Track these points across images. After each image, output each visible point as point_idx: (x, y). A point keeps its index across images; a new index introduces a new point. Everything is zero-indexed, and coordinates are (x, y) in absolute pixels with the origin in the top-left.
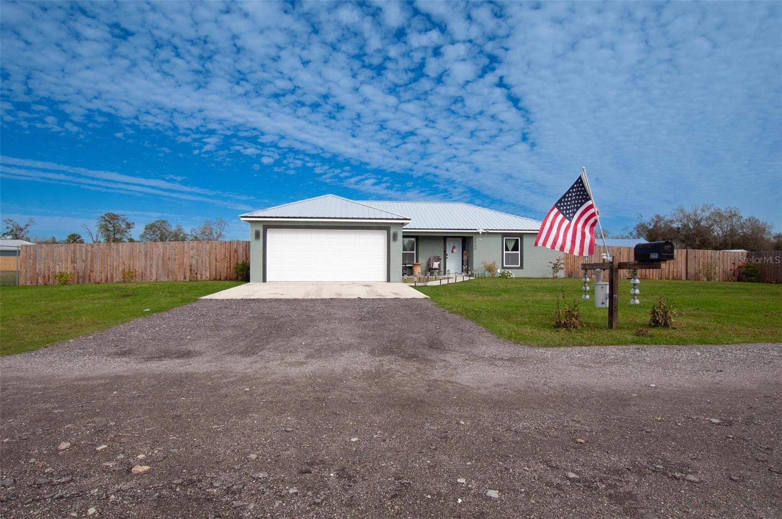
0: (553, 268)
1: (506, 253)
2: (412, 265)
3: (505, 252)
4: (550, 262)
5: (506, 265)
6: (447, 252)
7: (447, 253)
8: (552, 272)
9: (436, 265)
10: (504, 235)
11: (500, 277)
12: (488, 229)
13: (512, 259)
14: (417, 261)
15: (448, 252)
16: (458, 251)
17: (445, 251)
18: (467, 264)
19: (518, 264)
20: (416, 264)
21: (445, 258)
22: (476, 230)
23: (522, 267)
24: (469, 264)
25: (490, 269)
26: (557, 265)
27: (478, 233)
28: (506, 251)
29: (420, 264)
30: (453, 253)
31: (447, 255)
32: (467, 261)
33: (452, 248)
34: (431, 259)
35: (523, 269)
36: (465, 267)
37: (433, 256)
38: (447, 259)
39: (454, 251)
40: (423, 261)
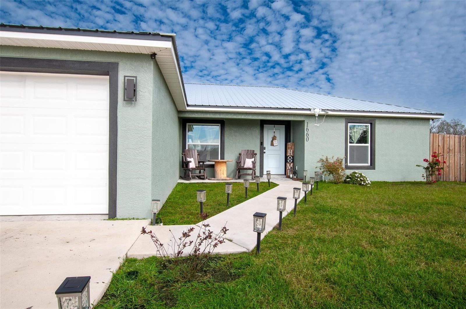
1: (350, 147)
2: (214, 163)
3: (349, 144)
4: (426, 160)
5: (350, 163)
6: (265, 145)
8: (425, 175)
9: (248, 163)
10: (349, 119)
12: (328, 110)
13: (358, 155)
14: (222, 157)
15: (266, 143)
16: (280, 142)
17: (262, 144)
18: (293, 162)
19: (368, 163)
20: (219, 162)
21: (262, 153)
22: (310, 110)
23: (372, 166)
24: (295, 161)
27: (313, 116)
28: (350, 142)
29: (225, 162)
30: (273, 145)
31: (265, 149)
32: (293, 157)
33: (271, 139)
34: (242, 154)
35: (375, 169)
36: (290, 165)
37: (245, 150)
38: (264, 154)
39: (275, 142)
40: (231, 157)
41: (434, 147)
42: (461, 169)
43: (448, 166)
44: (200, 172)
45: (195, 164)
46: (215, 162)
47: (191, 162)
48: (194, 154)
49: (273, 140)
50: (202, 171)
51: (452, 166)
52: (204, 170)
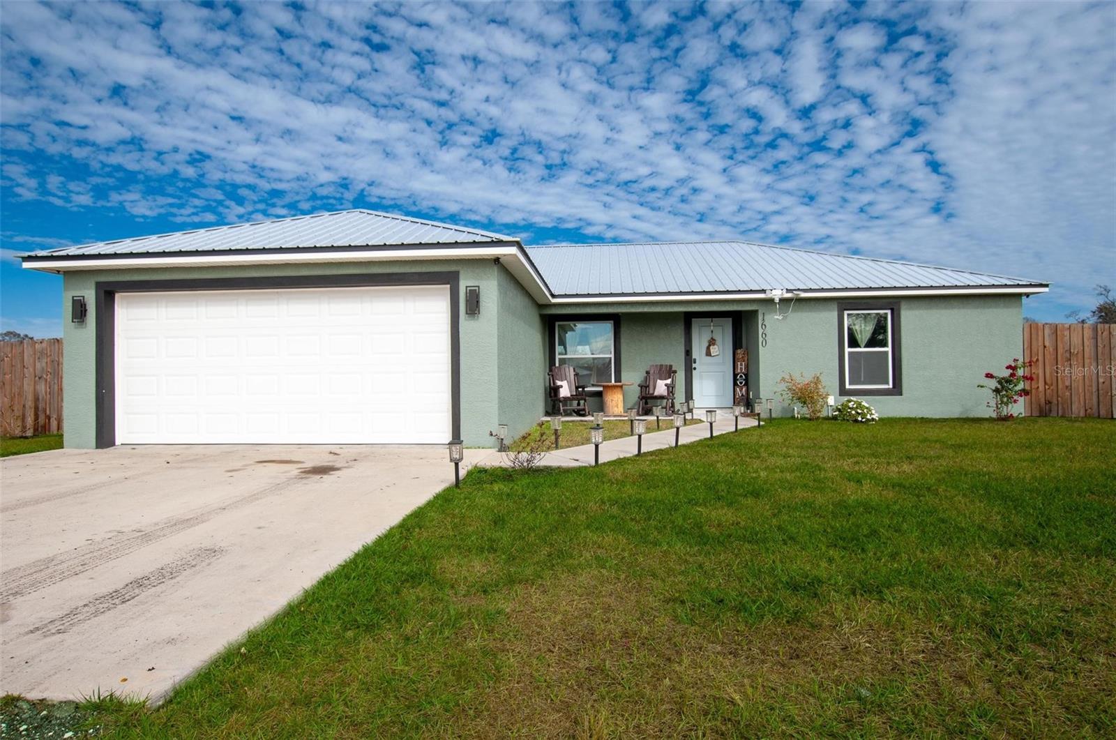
0: (997, 391)
1: (850, 353)
2: (601, 389)
3: (847, 350)
4: (989, 376)
5: (850, 384)
7: (694, 356)
8: (993, 403)
9: (661, 387)
10: (845, 304)
11: (835, 418)
12: (799, 290)
13: (868, 370)
14: (618, 379)
15: (698, 352)
16: (723, 349)
17: (688, 353)
18: (746, 384)
19: (888, 383)
20: (611, 387)
21: (689, 370)
22: (763, 291)
23: (897, 389)
24: (750, 382)
25: (806, 395)
26: (1008, 381)
27: (770, 301)
28: (850, 346)
29: (621, 387)
30: (710, 355)
31: (695, 363)
32: (746, 375)
33: (707, 344)
34: (652, 372)
35: (901, 395)
36: (741, 391)
37: (656, 366)
38: (694, 371)
39: (714, 350)
40: (632, 378)
41: (1034, 350)
42: (1101, 392)
43: (1067, 387)
44: (579, 404)
45: (571, 391)
46: (604, 386)
47: (562, 387)
48: (568, 374)
49: (710, 345)
50: (582, 402)
51: (1078, 386)
52: (585, 400)
